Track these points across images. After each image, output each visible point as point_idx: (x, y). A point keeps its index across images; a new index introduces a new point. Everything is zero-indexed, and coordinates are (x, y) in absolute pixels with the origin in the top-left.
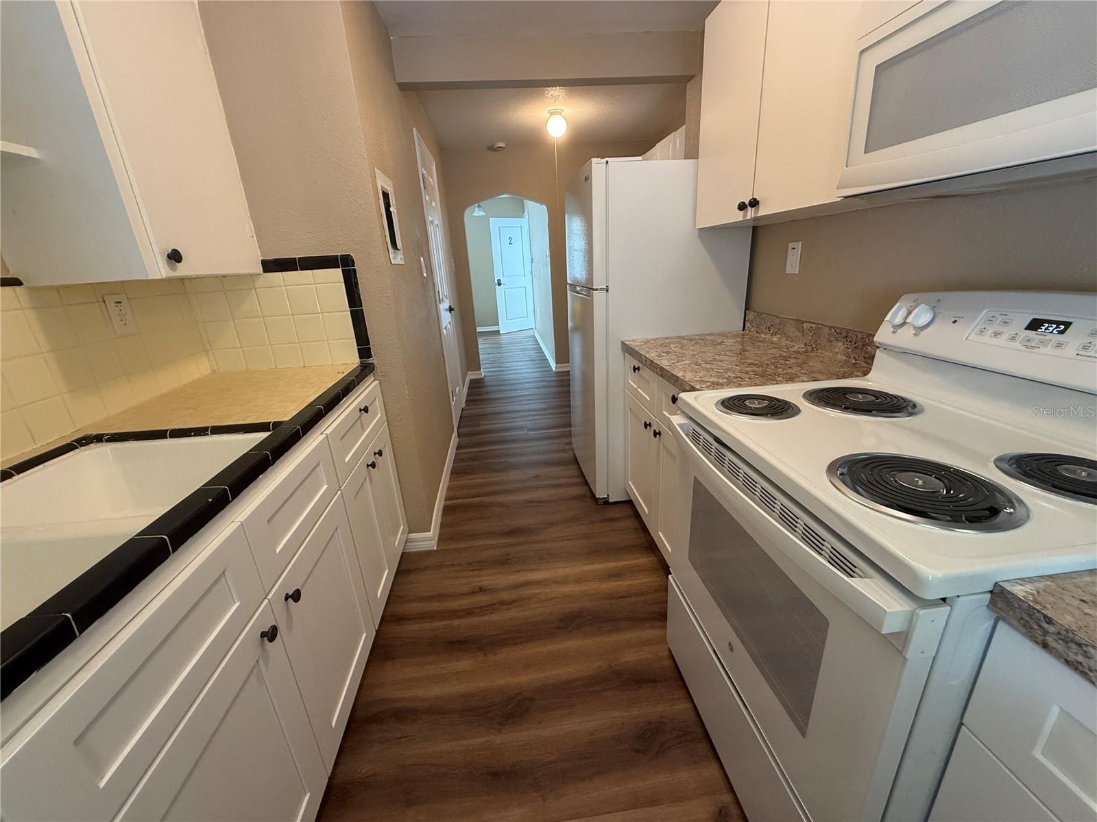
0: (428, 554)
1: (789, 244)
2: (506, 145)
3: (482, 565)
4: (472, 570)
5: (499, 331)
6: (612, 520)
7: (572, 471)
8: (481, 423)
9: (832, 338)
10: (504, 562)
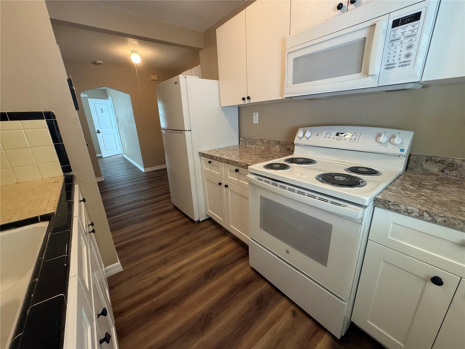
0: (119, 274)
1: (253, 113)
2: (103, 62)
3: (154, 268)
4: (150, 272)
5: (102, 156)
6: (205, 228)
7: (176, 213)
8: (116, 202)
9: (275, 144)
10: (165, 263)
